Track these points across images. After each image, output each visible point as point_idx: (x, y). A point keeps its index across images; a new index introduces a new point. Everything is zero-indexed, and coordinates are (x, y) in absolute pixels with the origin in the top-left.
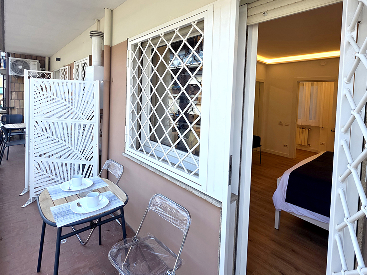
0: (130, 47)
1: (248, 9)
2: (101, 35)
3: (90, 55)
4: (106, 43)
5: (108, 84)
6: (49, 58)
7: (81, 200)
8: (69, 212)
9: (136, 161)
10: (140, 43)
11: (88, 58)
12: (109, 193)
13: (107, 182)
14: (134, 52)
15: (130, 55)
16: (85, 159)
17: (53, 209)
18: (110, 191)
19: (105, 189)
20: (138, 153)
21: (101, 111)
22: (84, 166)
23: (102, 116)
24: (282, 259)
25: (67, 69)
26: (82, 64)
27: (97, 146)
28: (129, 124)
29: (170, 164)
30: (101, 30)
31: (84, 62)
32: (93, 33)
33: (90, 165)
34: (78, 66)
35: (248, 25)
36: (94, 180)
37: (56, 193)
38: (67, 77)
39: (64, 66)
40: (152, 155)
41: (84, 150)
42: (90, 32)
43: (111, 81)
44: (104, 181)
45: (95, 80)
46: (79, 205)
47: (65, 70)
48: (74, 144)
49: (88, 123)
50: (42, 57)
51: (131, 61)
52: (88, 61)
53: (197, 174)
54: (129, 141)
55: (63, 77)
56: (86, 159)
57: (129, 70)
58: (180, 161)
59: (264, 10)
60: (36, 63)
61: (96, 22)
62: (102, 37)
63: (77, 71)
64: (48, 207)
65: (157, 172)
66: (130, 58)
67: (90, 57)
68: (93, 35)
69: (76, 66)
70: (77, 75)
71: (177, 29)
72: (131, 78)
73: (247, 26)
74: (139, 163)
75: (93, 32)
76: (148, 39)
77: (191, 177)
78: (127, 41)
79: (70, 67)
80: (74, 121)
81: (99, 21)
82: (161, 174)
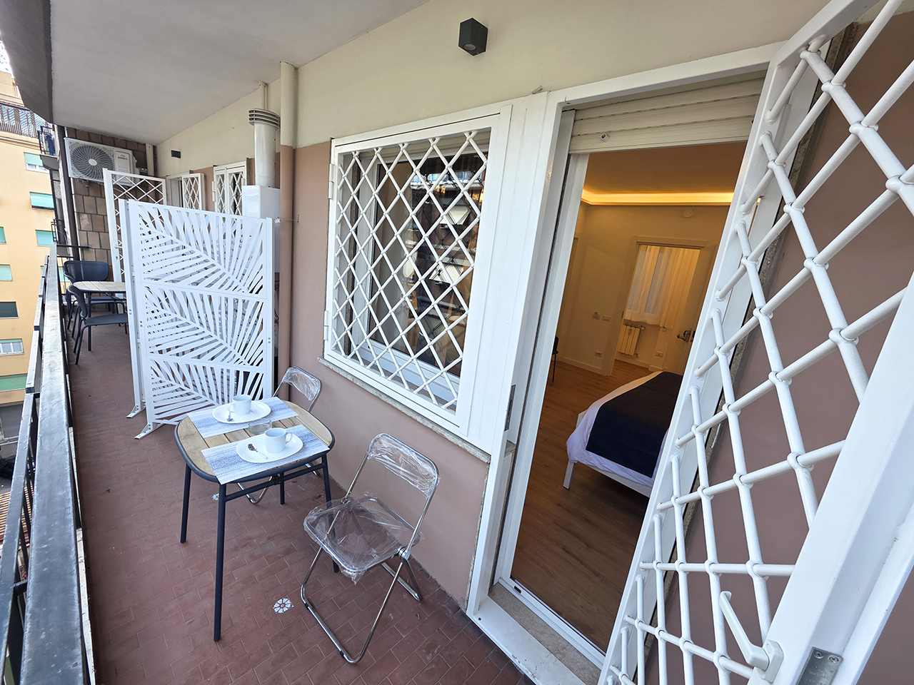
0: (335, 159)
1: (575, 121)
2: (274, 121)
3: (247, 159)
4: (285, 140)
5: (288, 226)
6: (155, 148)
7: (253, 440)
8: (236, 460)
9: (345, 375)
10: (357, 153)
11: (245, 163)
12: (300, 428)
13: (294, 409)
14: (343, 169)
15: (337, 175)
16: (249, 362)
17: (206, 452)
18: (302, 425)
19: (293, 422)
20: (348, 360)
21: (277, 276)
22: (246, 374)
23: (279, 285)
24: (568, 531)
25: (197, 178)
26: (231, 174)
27: (271, 340)
28: (332, 309)
29: (407, 387)
30: (272, 109)
31: (236, 171)
32: (256, 115)
33: (258, 374)
34: (223, 176)
35: (570, 152)
36: (272, 405)
37: (208, 426)
38: (198, 197)
39: (191, 172)
40: (375, 367)
41: (247, 345)
42: (250, 112)
43: (296, 220)
44: (289, 407)
45: (263, 216)
46: (251, 447)
47: (193, 179)
48: (227, 334)
49: (253, 299)
50: (138, 143)
51: (337, 187)
52: (244, 170)
53: (453, 407)
54: (331, 338)
55: (190, 195)
56: (251, 363)
57: (334, 204)
58: (425, 384)
59: (603, 129)
60: (127, 156)
61: (262, 87)
62: (275, 123)
63: (221, 187)
64: (198, 449)
65: (383, 398)
66: (336, 180)
67: (250, 163)
68: (256, 119)
69: (218, 176)
70: (221, 195)
71: (434, 139)
72: (338, 221)
73: (569, 155)
74: (351, 380)
75: (256, 111)
76: (375, 150)
77: (442, 410)
78: (329, 143)
79: (205, 176)
80: (224, 293)
81: (266, 85)
82: (390, 402)
